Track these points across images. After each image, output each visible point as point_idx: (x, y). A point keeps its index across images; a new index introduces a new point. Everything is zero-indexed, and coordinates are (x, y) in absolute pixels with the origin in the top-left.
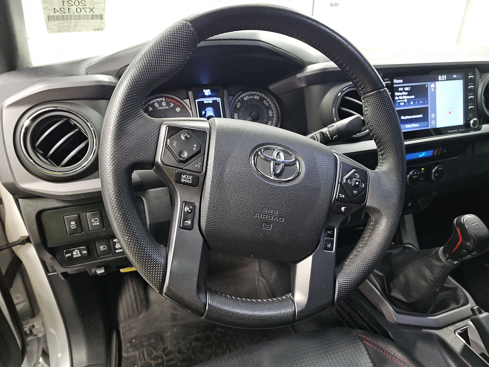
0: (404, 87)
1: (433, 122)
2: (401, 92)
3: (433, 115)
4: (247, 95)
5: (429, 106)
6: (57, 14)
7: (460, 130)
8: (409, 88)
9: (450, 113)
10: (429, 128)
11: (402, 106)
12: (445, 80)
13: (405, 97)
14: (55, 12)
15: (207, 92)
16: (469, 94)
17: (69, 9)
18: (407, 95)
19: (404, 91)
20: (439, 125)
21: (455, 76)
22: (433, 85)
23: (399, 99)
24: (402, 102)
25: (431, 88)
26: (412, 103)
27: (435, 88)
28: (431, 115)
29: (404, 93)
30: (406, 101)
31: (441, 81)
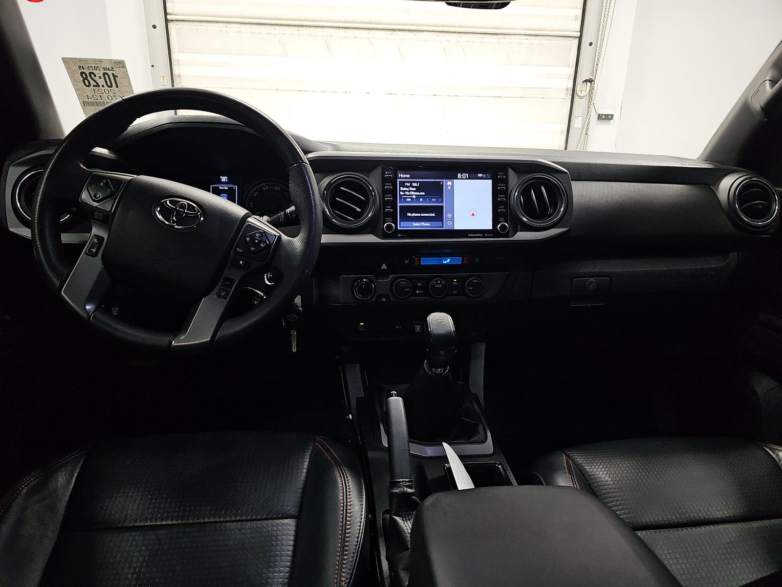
0: (411, 183)
1: (449, 223)
2: (407, 187)
3: (450, 216)
4: (266, 185)
5: (444, 204)
6: (91, 100)
7: (486, 235)
8: (419, 184)
9: (473, 215)
10: (444, 228)
11: (408, 202)
12: (466, 179)
13: (413, 193)
14: (88, 99)
15: (224, 179)
16: (499, 196)
17: (101, 96)
18: (414, 191)
19: (411, 186)
20: (457, 227)
21: (480, 175)
22: (449, 183)
23: (405, 195)
24: (409, 198)
25: (447, 186)
26: (421, 200)
27: (452, 186)
28: (446, 215)
29: (411, 189)
30: (414, 197)
31: (461, 179)
